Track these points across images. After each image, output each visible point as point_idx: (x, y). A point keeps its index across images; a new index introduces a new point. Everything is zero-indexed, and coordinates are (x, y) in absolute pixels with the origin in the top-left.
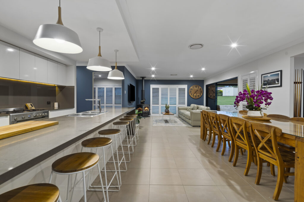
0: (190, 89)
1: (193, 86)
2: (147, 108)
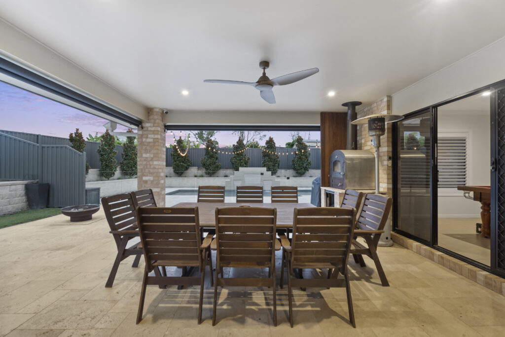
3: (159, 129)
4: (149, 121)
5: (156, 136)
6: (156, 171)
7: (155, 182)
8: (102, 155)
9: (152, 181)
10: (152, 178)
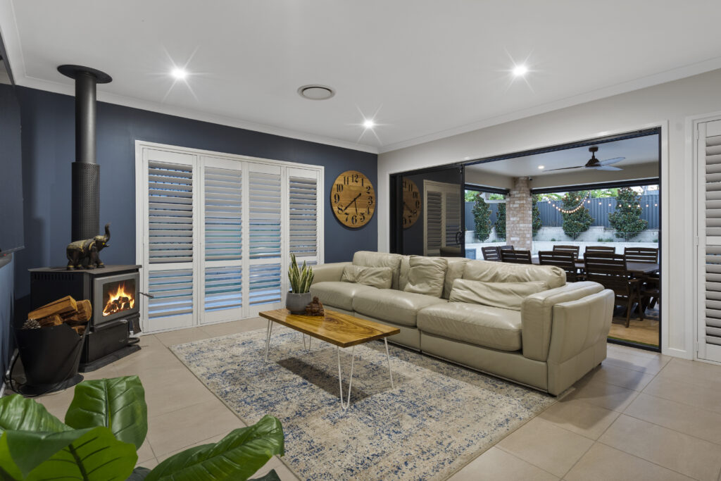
0: (335, 187)
1: (346, 174)
2: (121, 293)
3: (524, 195)
4: (515, 188)
5: (522, 202)
6: (521, 232)
7: (521, 243)
8: (476, 216)
9: (519, 242)
10: (518, 239)
